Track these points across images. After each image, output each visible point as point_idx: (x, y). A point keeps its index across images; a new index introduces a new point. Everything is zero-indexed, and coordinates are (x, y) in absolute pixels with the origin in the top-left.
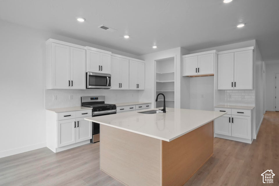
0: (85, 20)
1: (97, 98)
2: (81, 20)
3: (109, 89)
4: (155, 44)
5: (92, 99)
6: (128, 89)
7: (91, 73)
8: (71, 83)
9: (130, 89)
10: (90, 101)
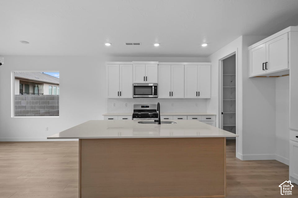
0: (111, 44)
1: (148, 107)
2: (108, 45)
3: (157, 97)
4: (204, 41)
5: (142, 107)
6: (183, 97)
7: (136, 84)
8: (120, 94)
9: (186, 97)
10: (140, 108)
